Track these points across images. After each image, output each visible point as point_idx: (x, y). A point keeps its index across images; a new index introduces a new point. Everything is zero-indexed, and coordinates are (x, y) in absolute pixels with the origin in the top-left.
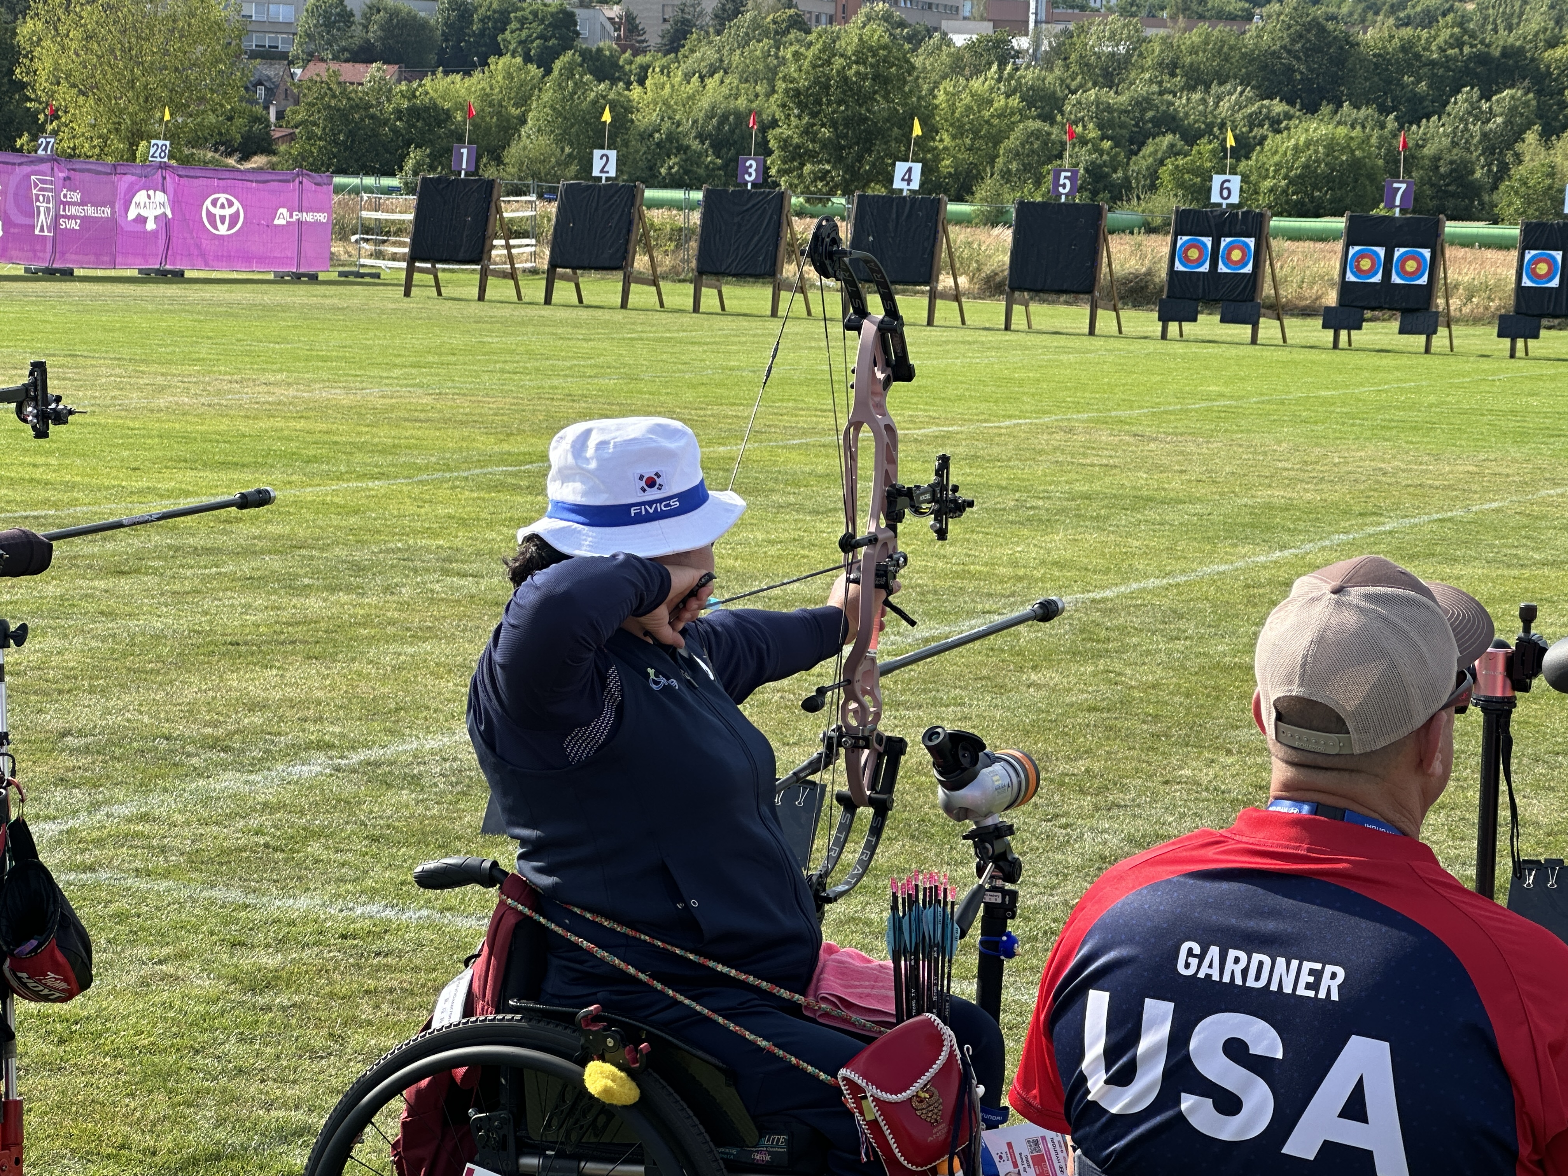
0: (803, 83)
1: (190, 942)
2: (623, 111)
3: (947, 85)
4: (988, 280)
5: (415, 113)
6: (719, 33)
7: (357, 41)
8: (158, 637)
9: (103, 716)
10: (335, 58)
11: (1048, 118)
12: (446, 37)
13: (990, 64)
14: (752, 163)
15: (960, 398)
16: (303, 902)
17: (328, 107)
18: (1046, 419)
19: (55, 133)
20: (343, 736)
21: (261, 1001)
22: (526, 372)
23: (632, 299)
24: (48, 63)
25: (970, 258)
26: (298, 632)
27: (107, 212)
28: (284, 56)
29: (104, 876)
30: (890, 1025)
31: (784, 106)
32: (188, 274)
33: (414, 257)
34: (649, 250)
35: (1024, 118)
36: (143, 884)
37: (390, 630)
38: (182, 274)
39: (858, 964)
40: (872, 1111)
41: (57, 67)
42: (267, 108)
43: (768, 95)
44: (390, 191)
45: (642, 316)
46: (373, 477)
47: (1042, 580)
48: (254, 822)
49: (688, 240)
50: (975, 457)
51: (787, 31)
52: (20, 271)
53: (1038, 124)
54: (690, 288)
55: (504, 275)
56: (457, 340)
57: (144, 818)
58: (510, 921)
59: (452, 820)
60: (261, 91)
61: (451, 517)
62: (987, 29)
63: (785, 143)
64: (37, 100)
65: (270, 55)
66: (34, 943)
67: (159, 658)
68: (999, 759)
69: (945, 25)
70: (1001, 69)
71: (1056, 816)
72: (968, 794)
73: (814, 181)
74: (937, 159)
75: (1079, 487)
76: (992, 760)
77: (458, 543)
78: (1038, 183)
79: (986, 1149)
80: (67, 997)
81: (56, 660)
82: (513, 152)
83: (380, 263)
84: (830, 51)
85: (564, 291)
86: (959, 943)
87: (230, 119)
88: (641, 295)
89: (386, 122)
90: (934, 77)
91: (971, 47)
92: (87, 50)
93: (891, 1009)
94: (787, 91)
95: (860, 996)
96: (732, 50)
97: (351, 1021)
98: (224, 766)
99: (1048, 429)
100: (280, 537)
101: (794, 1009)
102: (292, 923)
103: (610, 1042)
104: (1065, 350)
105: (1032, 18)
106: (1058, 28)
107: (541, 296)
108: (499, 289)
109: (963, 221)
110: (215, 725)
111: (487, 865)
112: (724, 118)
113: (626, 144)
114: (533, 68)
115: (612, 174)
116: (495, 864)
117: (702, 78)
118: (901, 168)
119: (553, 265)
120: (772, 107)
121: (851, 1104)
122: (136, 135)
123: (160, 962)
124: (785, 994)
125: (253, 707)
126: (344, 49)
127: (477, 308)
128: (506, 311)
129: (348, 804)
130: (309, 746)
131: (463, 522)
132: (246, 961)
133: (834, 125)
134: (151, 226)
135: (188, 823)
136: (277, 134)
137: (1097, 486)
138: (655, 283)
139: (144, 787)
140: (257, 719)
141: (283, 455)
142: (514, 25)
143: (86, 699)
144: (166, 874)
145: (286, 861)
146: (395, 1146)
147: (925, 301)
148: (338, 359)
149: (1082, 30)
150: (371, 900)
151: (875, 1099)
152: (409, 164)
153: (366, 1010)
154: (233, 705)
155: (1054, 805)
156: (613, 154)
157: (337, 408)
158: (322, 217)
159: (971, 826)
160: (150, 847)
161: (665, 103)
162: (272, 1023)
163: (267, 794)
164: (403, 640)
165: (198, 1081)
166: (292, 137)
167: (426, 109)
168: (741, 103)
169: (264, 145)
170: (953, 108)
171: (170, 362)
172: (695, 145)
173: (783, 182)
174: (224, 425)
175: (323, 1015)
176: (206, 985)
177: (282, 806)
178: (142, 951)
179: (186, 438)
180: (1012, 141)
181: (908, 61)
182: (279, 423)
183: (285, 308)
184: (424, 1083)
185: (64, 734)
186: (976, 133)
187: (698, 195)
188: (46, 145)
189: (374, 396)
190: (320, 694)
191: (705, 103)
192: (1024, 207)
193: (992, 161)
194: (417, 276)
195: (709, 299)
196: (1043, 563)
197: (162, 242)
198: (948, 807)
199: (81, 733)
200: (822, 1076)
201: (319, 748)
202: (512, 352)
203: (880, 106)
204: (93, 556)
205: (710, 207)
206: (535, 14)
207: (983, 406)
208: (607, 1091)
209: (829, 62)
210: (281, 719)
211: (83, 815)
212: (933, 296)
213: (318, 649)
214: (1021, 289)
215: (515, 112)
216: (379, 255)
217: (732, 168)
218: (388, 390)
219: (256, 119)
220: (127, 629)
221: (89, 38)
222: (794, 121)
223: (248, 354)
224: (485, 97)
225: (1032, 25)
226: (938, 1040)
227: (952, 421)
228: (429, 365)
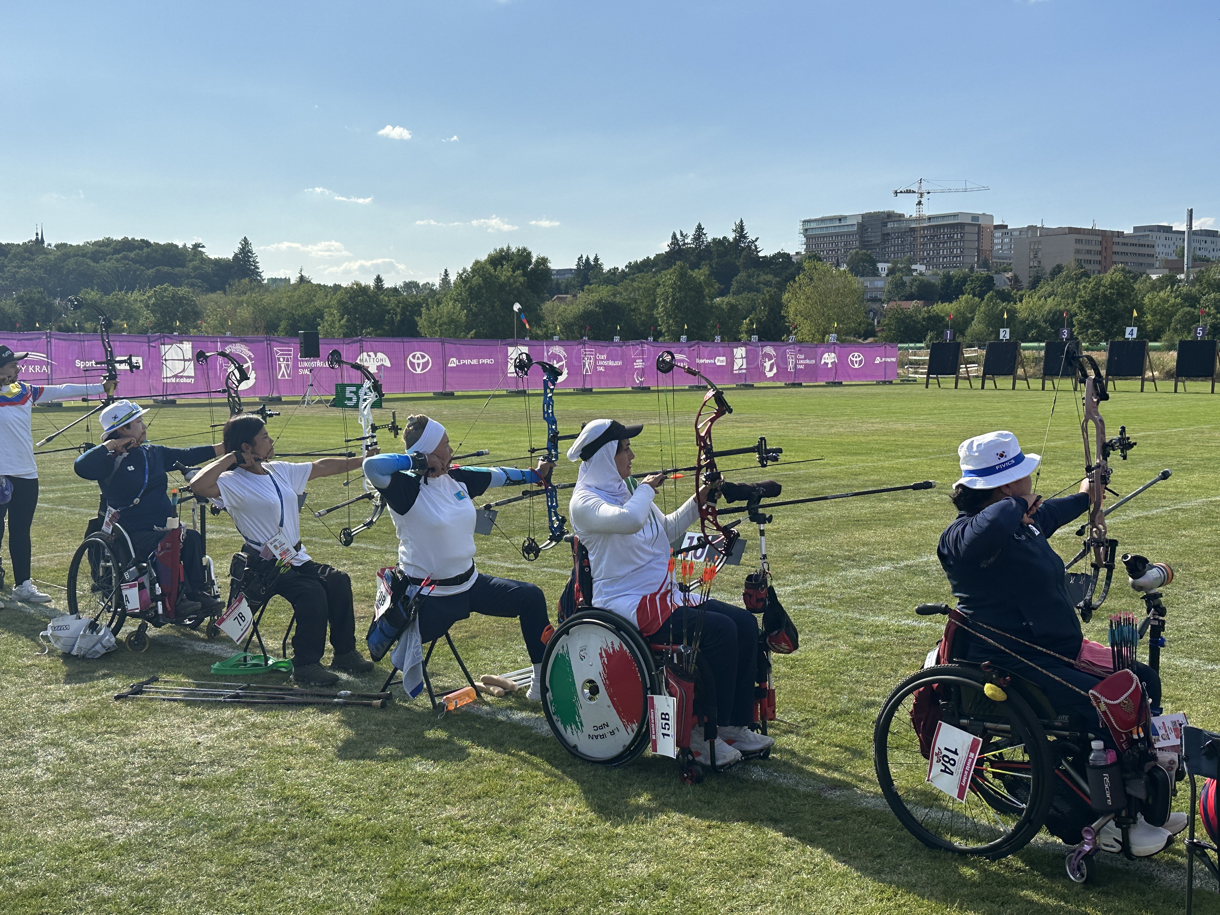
0: (1087, 298)
1: (841, 632)
2: (1012, 313)
3: (1149, 295)
4: (1167, 372)
5: (930, 318)
6: (1052, 280)
7: (908, 293)
8: (829, 518)
9: (808, 548)
10: (900, 300)
11: (1192, 306)
12: (942, 289)
13: (1167, 286)
14: (1065, 331)
15: (1154, 421)
16: (882, 618)
17: (897, 318)
18: (1191, 428)
19: (796, 334)
20: (898, 555)
21: (865, 655)
22: (973, 415)
23: (1017, 386)
24: (793, 309)
25: (1160, 364)
26: (882, 516)
27: (814, 361)
28: (880, 300)
29: (808, 607)
30: (1111, 673)
31: (1079, 307)
32: (844, 383)
33: (928, 374)
34: (1023, 367)
35: (1183, 307)
36: (821, 610)
37: (917, 515)
38: (841, 383)
39: (1098, 648)
40: (1103, 707)
41: (796, 309)
42: (873, 320)
43: (1073, 304)
44: (920, 348)
45: (1021, 392)
46: (912, 457)
47: (1189, 493)
48: (864, 588)
49: (1040, 362)
50: (1160, 444)
51: (1081, 278)
52: (783, 384)
53: (1189, 309)
54: (1041, 380)
55: (965, 378)
56: (946, 404)
57: (823, 586)
58: (953, 628)
59: (940, 588)
60: (871, 314)
61: (942, 472)
62: (1166, 272)
63: (1080, 322)
64: (789, 322)
65: (875, 300)
66: (776, 632)
67: (829, 526)
68: (1155, 567)
69: (1148, 271)
70: (1172, 287)
71: (1193, 589)
72: (1141, 581)
73: (1093, 337)
74: (1145, 325)
75: (1205, 455)
76: (1152, 567)
77: (944, 482)
78: (1189, 333)
79: (1153, 725)
80: (789, 652)
81: (792, 527)
82: (969, 331)
83: (917, 376)
84: (1098, 284)
85: (989, 384)
86: (1140, 641)
87: (860, 325)
88: (1020, 384)
89: (919, 322)
90: (1144, 292)
91: (1159, 279)
92: (807, 303)
93: (1112, 666)
94: (1080, 301)
95: (1099, 661)
96: (1058, 287)
97: (900, 664)
98: (853, 567)
99: (1193, 432)
100: (876, 480)
101: (1071, 666)
102: (877, 626)
103: (994, 676)
104: (1200, 400)
105: (1185, 266)
106: (1197, 269)
107: (980, 386)
108: (962, 384)
109: (1156, 349)
110: (850, 551)
111: (944, 606)
112: (1055, 314)
113: (1015, 326)
114: (976, 299)
115: (1008, 338)
116: (947, 606)
117: (1045, 299)
118: (1128, 330)
119: (985, 373)
120: (1074, 308)
121: (1095, 704)
122: (825, 332)
123: (828, 640)
124: (1066, 659)
125: (864, 545)
126: (903, 296)
127: (954, 392)
128: (965, 392)
129: (900, 581)
130: (885, 559)
131: (947, 474)
132: (860, 640)
133: (1101, 313)
134: (830, 366)
135: (839, 588)
136: (877, 329)
137: (1213, 455)
138: (1026, 380)
139: (823, 574)
140: (865, 549)
141: (878, 449)
142: (969, 283)
143: (802, 541)
144: (830, 607)
145: (876, 603)
146: (911, 713)
147: (1140, 382)
148: (900, 413)
149: (1207, 270)
150: (908, 618)
151: (1105, 703)
152: (928, 338)
153: (905, 660)
154: (857, 543)
155: (1192, 584)
156: (1008, 330)
157: (899, 431)
158: (894, 360)
159: (1142, 594)
160: (825, 597)
161: (1031, 309)
162: (869, 664)
163: (869, 578)
164: (922, 519)
165: (841, 684)
166: (883, 330)
167: (934, 317)
168: (1062, 307)
169: (871, 333)
170: (1152, 304)
171: (836, 416)
172: (1043, 325)
173: (1080, 337)
174: (856, 439)
175: (889, 661)
176: (844, 648)
177: (874, 582)
178: (821, 635)
179: (841, 444)
180: (1178, 316)
181: (1132, 287)
182: (876, 438)
183: (879, 394)
184: (921, 689)
185: (795, 554)
186: (1162, 314)
187: (1043, 344)
188: (792, 337)
189: (913, 426)
190: (888, 539)
191: (1047, 308)
192: (1182, 343)
193: (1169, 324)
194: (930, 380)
195: (1049, 384)
196: (1189, 486)
197: (834, 371)
198: (1134, 586)
199: (800, 554)
200: (1082, 692)
201: (889, 560)
202: (968, 408)
203: (1121, 304)
204: (806, 489)
205: (1047, 349)
206: (977, 278)
207: (1164, 424)
208: (993, 695)
209: (1098, 289)
210: (874, 549)
211: (801, 584)
212: (1143, 380)
213: (889, 523)
214: (1182, 376)
215: (969, 315)
216: (916, 373)
217: (1058, 333)
218: (918, 424)
219: (870, 324)
220: (817, 515)
221: (808, 298)
222: (1084, 313)
223: (865, 412)
224: (957, 311)
225: (1185, 269)
226: (1131, 680)
227: (1151, 430)
228: (935, 414)
